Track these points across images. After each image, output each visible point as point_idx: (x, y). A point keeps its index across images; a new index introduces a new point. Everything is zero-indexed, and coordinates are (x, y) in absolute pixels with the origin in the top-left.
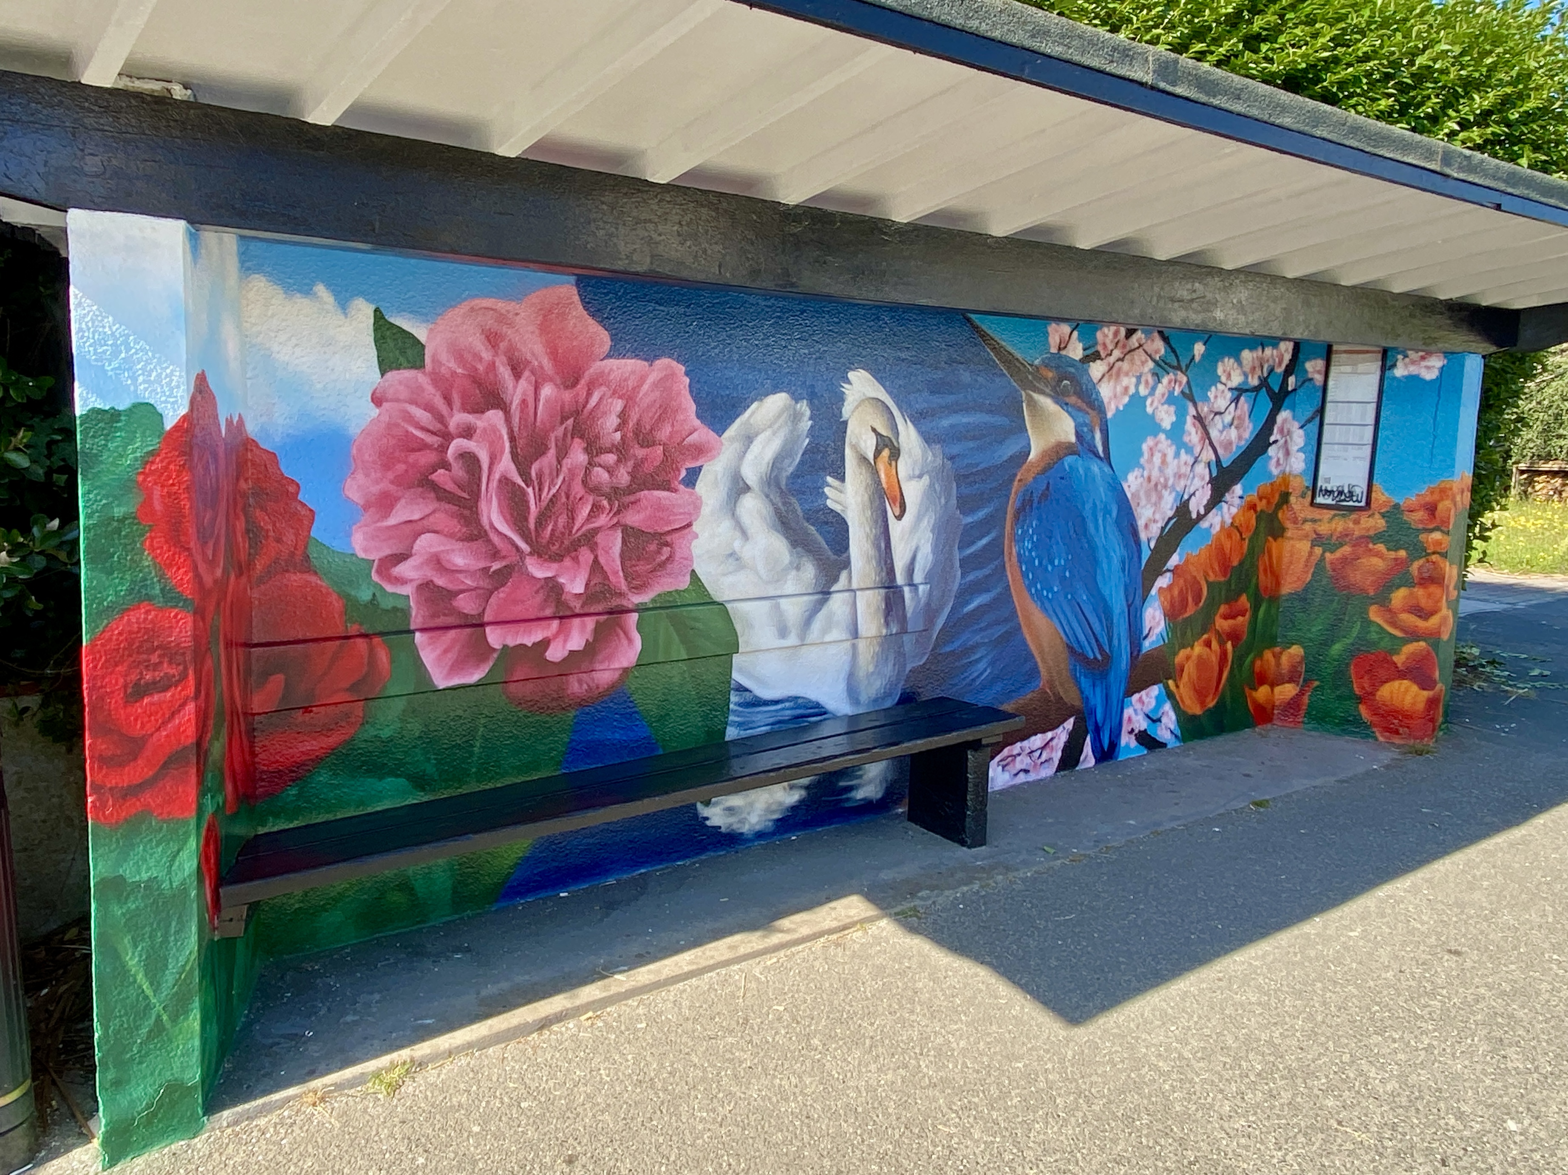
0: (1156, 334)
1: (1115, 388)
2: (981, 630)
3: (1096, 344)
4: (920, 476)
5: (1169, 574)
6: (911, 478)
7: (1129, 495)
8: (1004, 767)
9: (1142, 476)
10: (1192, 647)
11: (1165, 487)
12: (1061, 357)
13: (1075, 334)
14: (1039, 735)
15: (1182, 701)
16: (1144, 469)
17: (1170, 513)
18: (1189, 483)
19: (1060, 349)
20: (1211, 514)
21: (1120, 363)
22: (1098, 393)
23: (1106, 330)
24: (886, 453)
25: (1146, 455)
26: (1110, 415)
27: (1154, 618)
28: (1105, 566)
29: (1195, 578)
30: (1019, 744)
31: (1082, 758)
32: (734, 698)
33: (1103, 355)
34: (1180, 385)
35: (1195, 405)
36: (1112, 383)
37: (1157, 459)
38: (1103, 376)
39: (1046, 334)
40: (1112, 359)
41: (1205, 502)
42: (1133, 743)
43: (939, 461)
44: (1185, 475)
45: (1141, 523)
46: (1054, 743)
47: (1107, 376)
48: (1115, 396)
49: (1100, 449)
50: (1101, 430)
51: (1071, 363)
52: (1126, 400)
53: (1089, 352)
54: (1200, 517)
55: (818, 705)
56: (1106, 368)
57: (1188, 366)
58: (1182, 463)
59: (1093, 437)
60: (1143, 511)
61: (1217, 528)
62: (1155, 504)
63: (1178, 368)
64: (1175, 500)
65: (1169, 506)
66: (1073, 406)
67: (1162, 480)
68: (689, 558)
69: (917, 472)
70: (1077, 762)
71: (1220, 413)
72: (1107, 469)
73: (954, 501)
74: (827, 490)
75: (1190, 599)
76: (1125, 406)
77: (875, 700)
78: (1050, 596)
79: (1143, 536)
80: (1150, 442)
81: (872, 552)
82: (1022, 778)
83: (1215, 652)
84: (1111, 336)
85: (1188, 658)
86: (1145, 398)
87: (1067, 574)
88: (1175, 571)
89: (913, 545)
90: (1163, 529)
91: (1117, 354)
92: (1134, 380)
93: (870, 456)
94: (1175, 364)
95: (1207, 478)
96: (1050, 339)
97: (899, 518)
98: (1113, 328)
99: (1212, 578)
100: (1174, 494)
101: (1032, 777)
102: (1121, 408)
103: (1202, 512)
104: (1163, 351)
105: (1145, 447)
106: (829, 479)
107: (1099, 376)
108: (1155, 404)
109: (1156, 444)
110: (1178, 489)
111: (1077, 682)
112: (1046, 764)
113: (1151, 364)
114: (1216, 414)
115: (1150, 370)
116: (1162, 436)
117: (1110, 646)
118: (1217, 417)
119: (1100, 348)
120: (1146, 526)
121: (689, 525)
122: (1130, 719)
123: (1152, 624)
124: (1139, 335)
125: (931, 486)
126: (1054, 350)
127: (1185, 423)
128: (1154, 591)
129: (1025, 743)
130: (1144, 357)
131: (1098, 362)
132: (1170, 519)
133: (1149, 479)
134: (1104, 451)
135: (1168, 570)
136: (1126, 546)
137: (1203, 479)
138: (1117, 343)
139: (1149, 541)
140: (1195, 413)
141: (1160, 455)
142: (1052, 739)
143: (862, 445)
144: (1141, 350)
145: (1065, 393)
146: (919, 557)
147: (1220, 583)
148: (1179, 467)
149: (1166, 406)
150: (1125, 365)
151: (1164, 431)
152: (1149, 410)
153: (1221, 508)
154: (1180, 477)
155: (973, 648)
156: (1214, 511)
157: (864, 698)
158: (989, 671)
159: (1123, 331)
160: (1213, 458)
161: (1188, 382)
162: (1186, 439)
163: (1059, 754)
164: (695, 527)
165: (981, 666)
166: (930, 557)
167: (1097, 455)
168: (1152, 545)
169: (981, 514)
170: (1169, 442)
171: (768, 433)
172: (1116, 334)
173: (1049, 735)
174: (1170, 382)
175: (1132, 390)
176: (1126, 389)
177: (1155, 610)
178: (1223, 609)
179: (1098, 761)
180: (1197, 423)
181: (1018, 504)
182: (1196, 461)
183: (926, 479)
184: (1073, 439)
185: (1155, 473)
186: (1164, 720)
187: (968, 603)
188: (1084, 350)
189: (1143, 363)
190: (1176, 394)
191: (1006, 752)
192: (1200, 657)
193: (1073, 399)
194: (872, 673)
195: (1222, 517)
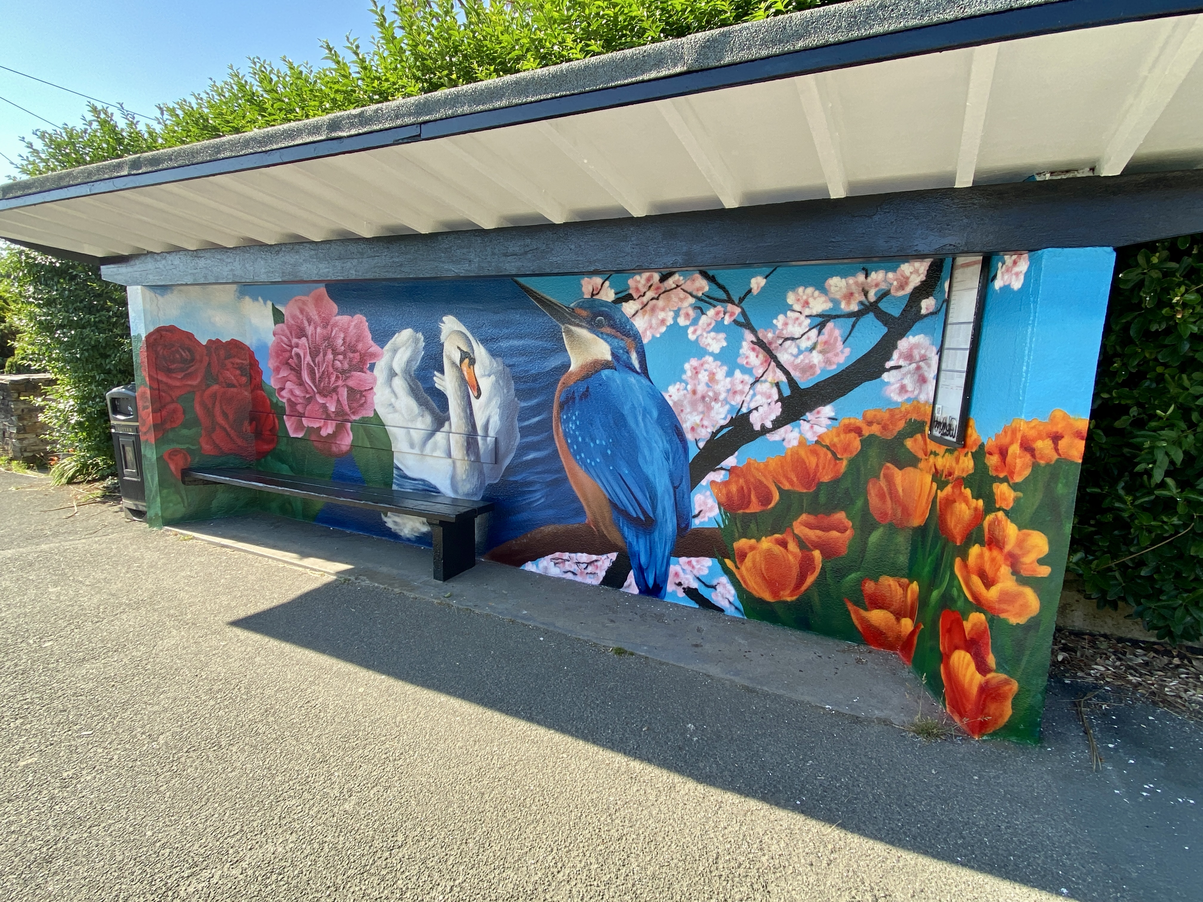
0: (697, 275)
1: (650, 320)
2: (538, 473)
3: (629, 288)
4: (489, 375)
5: (723, 472)
6: (483, 376)
7: (671, 403)
8: (555, 564)
9: (686, 389)
10: (759, 540)
11: (716, 400)
12: (595, 300)
13: (607, 283)
14: (585, 555)
15: (745, 582)
16: (687, 384)
17: (723, 423)
18: (748, 399)
19: (593, 295)
20: (782, 430)
21: (654, 301)
22: (632, 325)
23: (638, 277)
24: (467, 361)
25: (689, 373)
26: (645, 341)
27: (705, 504)
28: (646, 452)
29: (761, 482)
30: (567, 554)
31: (626, 584)
32: (395, 471)
33: (635, 296)
34: (731, 316)
35: (753, 331)
36: (647, 317)
37: (703, 377)
38: (637, 312)
39: (580, 286)
40: (645, 299)
41: (773, 417)
42: (681, 594)
43: (501, 368)
44: (742, 392)
45: (686, 426)
46: (599, 563)
47: (640, 312)
48: (651, 327)
49: (637, 366)
50: (638, 353)
51: (605, 304)
52: (663, 329)
53: (620, 295)
54: (764, 431)
55: (435, 488)
56: (640, 307)
57: (741, 300)
58: (738, 381)
59: (629, 358)
60: (689, 416)
61: (795, 443)
62: (703, 413)
63: (730, 301)
64: (729, 412)
65: (723, 416)
66: (608, 335)
67: (711, 394)
68: (373, 403)
69: (487, 373)
70: (621, 586)
71: (793, 339)
72: (644, 381)
73: (513, 392)
74: (435, 378)
75: (753, 497)
76: (663, 335)
77: (468, 495)
78: (593, 463)
79: (689, 436)
80: (694, 362)
81: (462, 414)
82: (570, 576)
83: (794, 555)
84: (643, 281)
85: (752, 548)
86: (687, 327)
87: (609, 452)
88: (731, 471)
89: (487, 413)
90: (714, 434)
91: (650, 294)
92: (671, 314)
93: (458, 363)
94: (724, 296)
95: (776, 397)
96: (584, 289)
97: (478, 397)
98: (646, 275)
99: (787, 486)
100: (727, 407)
101: (579, 579)
102: (658, 336)
103: (769, 425)
104: (707, 288)
105: (687, 366)
106: (436, 373)
107: (633, 312)
108: (699, 332)
109: (702, 365)
110: (733, 403)
111: (621, 531)
112: (592, 576)
113: (692, 300)
114: (786, 339)
115: (691, 305)
116: (710, 359)
117: (654, 512)
118: (788, 343)
119: (631, 291)
120: (693, 429)
121: (372, 388)
122: (676, 574)
123: (702, 508)
124: (676, 277)
125: (497, 381)
126: (587, 296)
127: (740, 347)
128: (704, 482)
129: (573, 555)
130: (682, 294)
131: (631, 302)
132: (722, 427)
133: (694, 392)
134: (641, 367)
135: (722, 469)
136: (670, 442)
137: (769, 397)
138: (650, 287)
139: (697, 441)
140: (754, 340)
141: (707, 373)
142: (596, 561)
143: (453, 356)
144: (679, 289)
145: (600, 325)
146: (491, 421)
147: (801, 494)
148: (732, 384)
149: (713, 334)
150: (660, 303)
151: (712, 354)
152: (692, 337)
153: (799, 426)
154: (735, 393)
155: (531, 483)
156: (788, 427)
157: (460, 491)
158: (542, 500)
159: (656, 277)
160: (783, 378)
161: (743, 313)
162: (742, 361)
163: (604, 573)
164: (375, 390)
165: (538, 495)
166: (498, 423)
167: (633, 370)
168: (701, 445)
169: (534, 402)
170: (719, 363)
171: (404, 348)
172: (648, 280)
173: (594, 557)
174: (718, 313)
175: (670, 322)
176: (663, 321)
177: (706, 497)
178: (804, 517)
179: (641, 592)
180: (757, 347)
181: (562, 399)
182: (757, 381)
183: (493, 378)
184: (609, 358)
185: (701, 389)
186: (719, 589)
187: (526, 454)
188: (616, 294)
189: (682, 300)
190: (726, 323)
191: (557, 554)
192: (769, 550)
193: (608, 330)
194: (465, 480)
195: (800, 432)
